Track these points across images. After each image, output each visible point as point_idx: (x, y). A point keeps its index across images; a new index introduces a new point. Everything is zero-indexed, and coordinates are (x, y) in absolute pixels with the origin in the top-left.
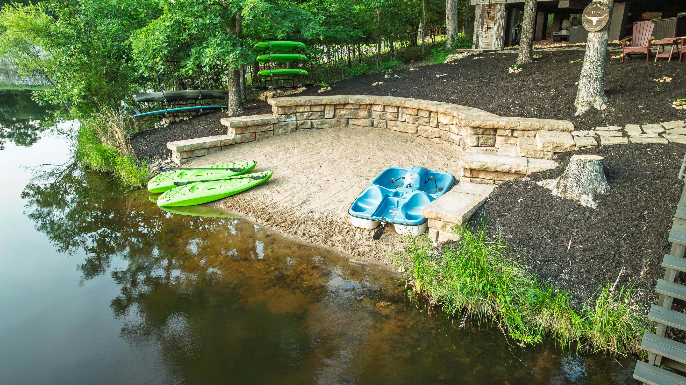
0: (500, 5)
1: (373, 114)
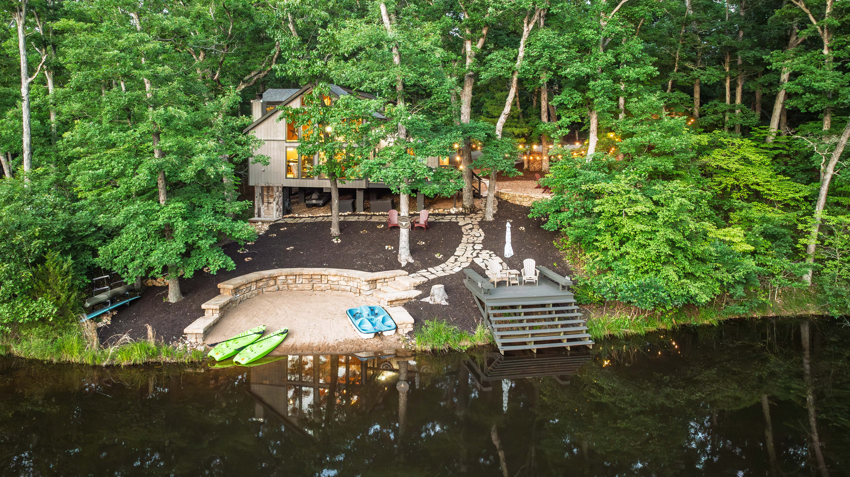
0: (278, 187)
1: (279, 282)
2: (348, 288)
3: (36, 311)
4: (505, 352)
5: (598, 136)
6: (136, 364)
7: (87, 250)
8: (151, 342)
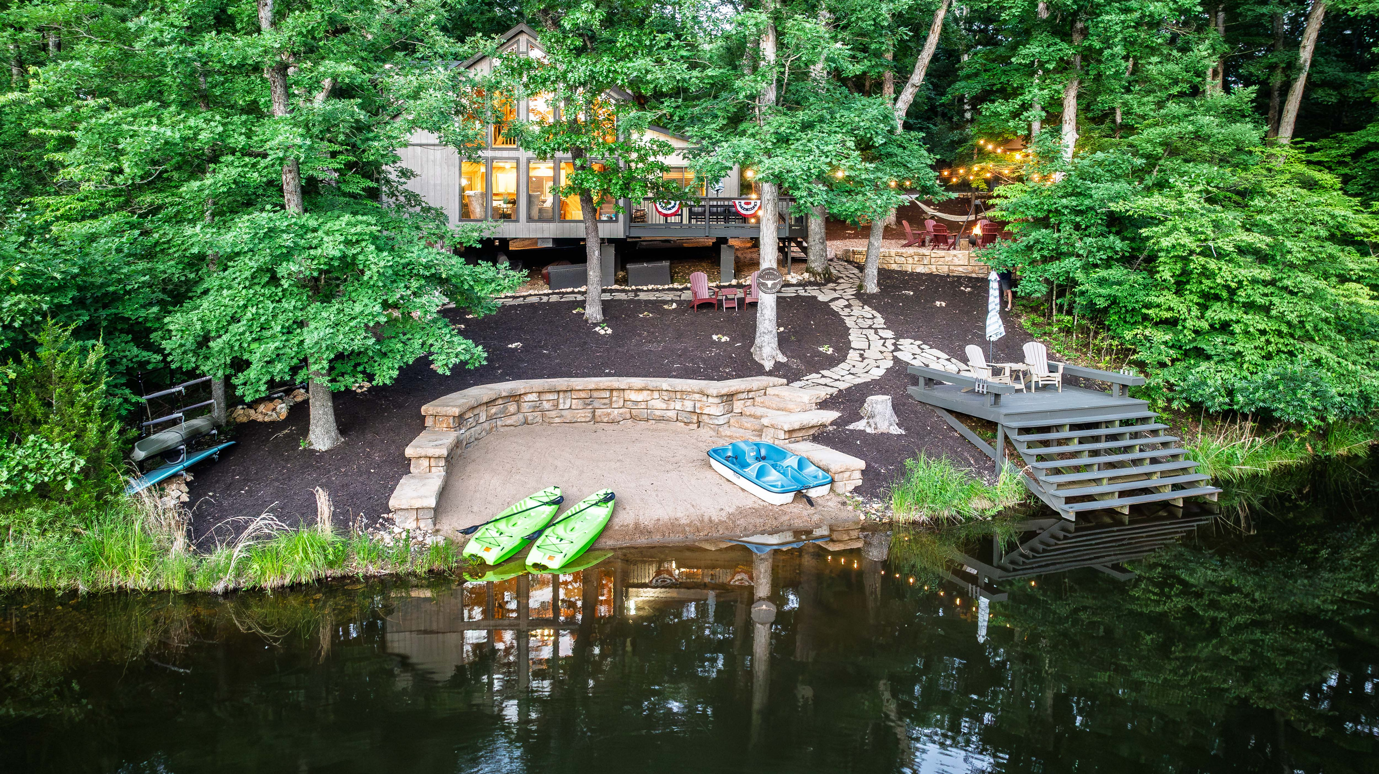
1: (525, 407)
2: (672, 414)
3: (26, 468)
4: (1078, 514)
5: (1078, 129)
6: (300, 584)
7: (122, 331)
8: (325, 529)
